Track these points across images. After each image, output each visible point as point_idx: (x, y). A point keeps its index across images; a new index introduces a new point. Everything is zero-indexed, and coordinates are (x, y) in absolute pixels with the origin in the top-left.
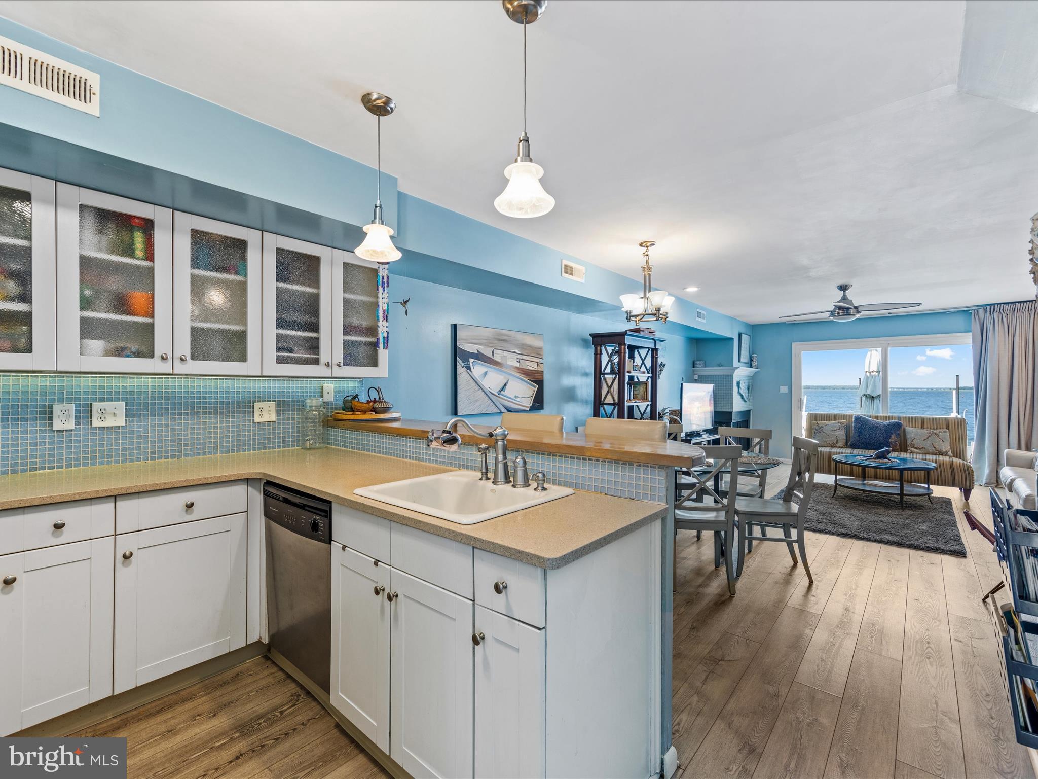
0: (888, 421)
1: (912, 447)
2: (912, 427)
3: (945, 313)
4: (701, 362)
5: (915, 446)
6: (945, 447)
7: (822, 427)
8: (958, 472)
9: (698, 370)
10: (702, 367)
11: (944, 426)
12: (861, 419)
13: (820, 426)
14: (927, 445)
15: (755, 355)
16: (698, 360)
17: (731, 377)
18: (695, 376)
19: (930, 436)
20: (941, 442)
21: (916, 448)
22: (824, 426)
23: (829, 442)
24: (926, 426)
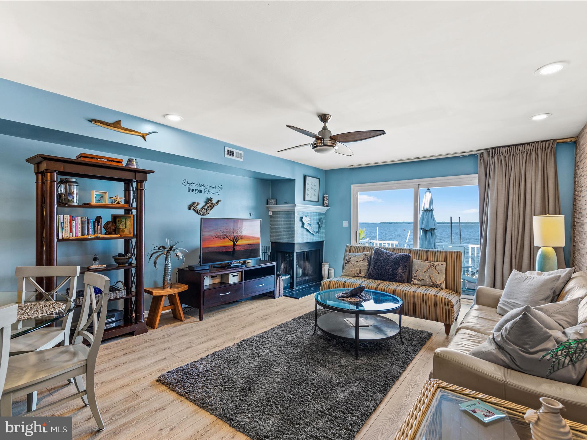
0: (399, 254)
1: (415, 279)
2: (419, 259)
3: (459, 157)
4: (273, 201)
5: (417, 278)
6: (440, 279)
7: (351, 258)
8: (440, 307)
9: (271, 207)
10: (274, 204)
11: (443, 259)
12: (378, 252)
13: (350, 257)
14: (426, 277)
15: (326, 195)
16: (272, 198)
17: (293, 213)
18: (269, 212)
19: (429, 269)
20: (437, 274)
21: (417, 280)
22: (352, 257)
23: (354, 272)
24: (429, 259)
